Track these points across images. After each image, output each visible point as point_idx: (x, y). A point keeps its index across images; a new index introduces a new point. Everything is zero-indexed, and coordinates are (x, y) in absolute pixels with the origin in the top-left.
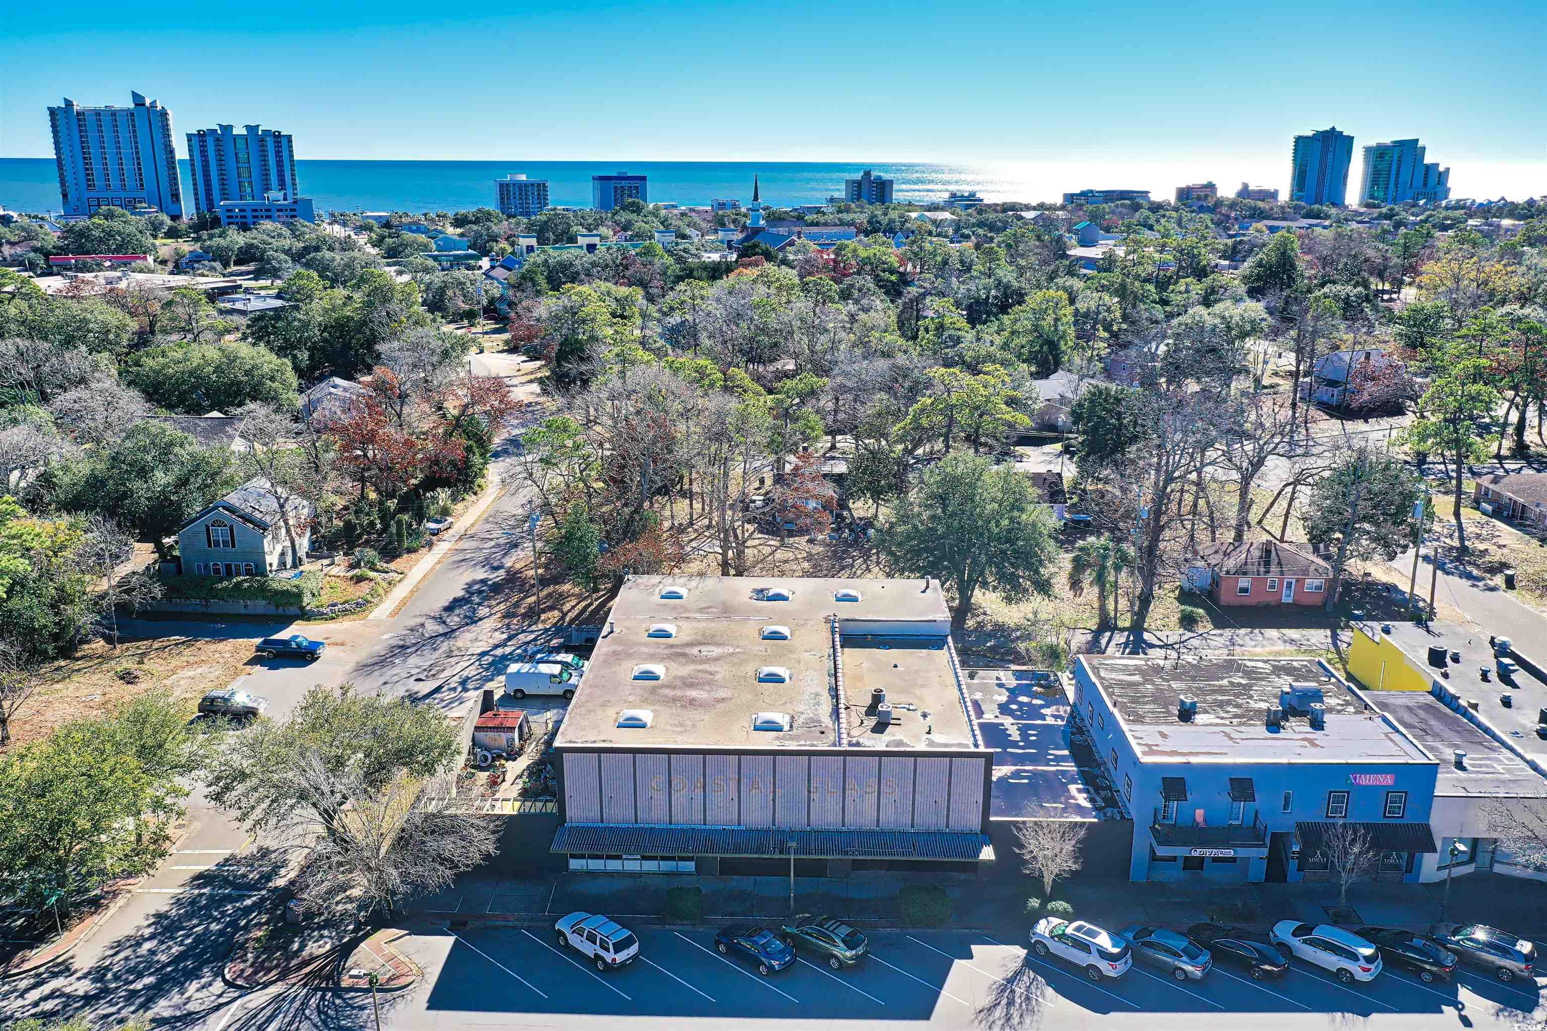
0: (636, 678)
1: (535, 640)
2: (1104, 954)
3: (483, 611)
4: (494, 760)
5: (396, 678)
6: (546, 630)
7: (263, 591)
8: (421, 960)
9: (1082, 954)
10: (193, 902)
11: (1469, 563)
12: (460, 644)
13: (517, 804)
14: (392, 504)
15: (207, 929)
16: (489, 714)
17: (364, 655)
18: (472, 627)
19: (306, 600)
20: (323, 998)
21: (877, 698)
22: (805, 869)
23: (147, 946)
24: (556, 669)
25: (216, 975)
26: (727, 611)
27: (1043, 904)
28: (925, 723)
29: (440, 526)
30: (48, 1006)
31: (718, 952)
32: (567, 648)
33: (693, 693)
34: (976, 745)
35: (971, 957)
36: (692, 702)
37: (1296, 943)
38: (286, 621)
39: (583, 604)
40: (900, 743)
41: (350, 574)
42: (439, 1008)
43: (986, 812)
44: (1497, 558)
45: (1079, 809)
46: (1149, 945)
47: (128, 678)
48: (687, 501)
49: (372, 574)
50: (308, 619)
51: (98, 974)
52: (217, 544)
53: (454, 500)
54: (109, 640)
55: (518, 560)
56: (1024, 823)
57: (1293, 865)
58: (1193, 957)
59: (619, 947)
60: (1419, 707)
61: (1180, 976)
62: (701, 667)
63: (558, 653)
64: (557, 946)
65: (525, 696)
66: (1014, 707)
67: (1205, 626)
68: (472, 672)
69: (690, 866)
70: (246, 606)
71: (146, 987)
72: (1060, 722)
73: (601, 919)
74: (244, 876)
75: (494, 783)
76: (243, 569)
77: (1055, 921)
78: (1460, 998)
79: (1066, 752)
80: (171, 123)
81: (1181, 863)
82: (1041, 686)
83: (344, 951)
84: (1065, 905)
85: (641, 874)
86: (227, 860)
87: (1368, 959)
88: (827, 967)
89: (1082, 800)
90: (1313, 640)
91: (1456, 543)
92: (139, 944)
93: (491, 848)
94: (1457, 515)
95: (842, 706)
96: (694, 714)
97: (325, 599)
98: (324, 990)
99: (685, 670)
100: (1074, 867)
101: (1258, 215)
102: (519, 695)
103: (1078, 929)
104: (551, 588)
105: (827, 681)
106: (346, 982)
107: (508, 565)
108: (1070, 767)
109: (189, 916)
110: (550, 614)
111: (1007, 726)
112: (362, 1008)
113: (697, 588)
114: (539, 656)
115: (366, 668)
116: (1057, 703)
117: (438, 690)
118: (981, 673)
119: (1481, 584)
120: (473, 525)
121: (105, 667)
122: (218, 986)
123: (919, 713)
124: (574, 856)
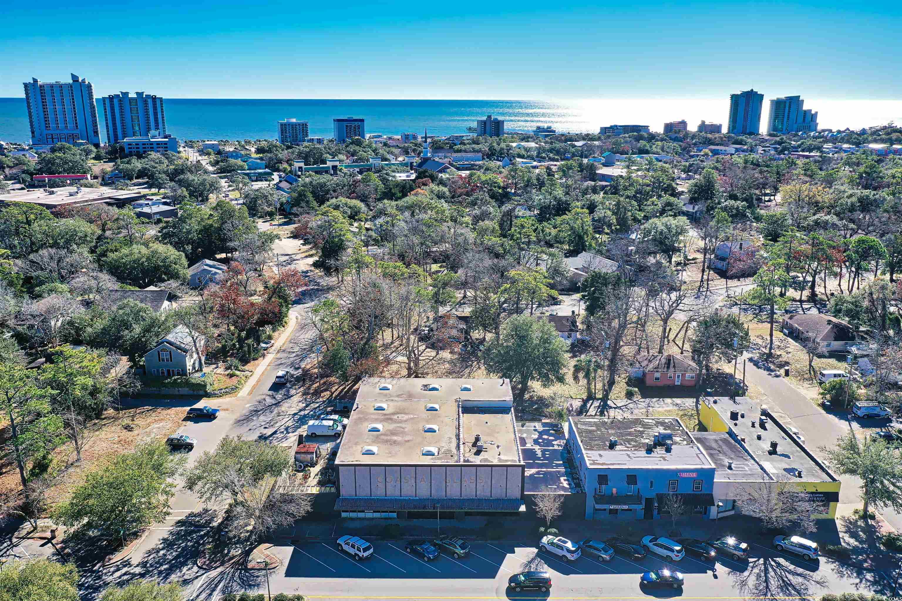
0: (369, 431)
1: (319, 407)
2: (569, 551)
3: (292, 392)
4: (305, 467)
5: (255, 427)
6: (324, 402)
7: (188, 384)
8: (280, 556)
9: (561, 551)
10: (178, 533)
11: (771, 362)
12: (283, 409)
13: (318, 488)
14: (244, 334)
15: (186, 544)
16: (302, 446)
17: (238, 415)
18: (288, 400)
19: (208, 387)
20: (240, 573)
21: (477, 439)
22: (443, 516)
23: (162, 552)
24: (331, 423)
25: (194, 564)
26: (410, 396)
27: (546, 530)
28: (497, 451)
29: (268, 345)
30: (125, 577)
31: (407, 552)
32: (335, 412)
33: (395, 438)
34: (519, 461)
35: (514, 552)
36: (395, 442)
37: (651, 545)
38: (198, 398)
39: (341, 388)
40: (486, 460)
41: (227, 373)
42: (290, 576)
43: (523, 490)
44: (784, 360)
45: (564, 489)
46: (590, 547)
47: (128, 428)
48: (390, 330)
49: (237, 373)
50: (209, 397)
51: (143, 564)
52: (163, 360)
53: (274, 331)
54: (116, 409)
55: (307, 364)
56: (537, 495)
57: (655, 512)
58: (606, 552)
59: (365, 550)
60: (721, 440)
61: (601, 559)
62: (398, 425)
63: (331, 415)
64: (339, 550)
65: (316, 436)
66: (540, 441)
67: (637, 397)
68: (290, 424)
69: (395, 515)
70: (179, 391)
71: (165, 569)
72: (560, 448)
73: (357, 538)
74: (198, 521)
75: (306, 478)
76: (176, 373)
77: (550, 537)
78: (715, 567)
79: (561, 462)
80: (93, 91)
81: (608, 511)
82: (554, 430)
83: (247, 553)
84: (555, 530)
85: (372, 519)
86: (190, 515)
87: (678, 551)
88: (454, 558)
89: (565, 484)
90: (687, 404)
91: (767, 351)
92: (158, 552)
93: (309, 508)
94: (771, 335)
95: (461, 443)
96: (396, 448)
97: (216, 386)
98: (241, 570)
99: (392, 426)
100: (560, 514)
101: (709, 142)
102: (314, 435)
103: (559, 540)
104: (325, 379)
105: (454, 431)
106: (250, 566)
107: (303, 366)
108: (562, 469)
109: (177, 539)
110: (325, 393)
111: (536, 450)
112: (258, 577)
113: (396, 384)
114: (322, 416)
115: (240, 422)
116: (560, 438)
117: (275, 433)
118: (527, 424)
119: (773, 373)
120: (284, 344)
121: (116, 423)
122: (195, 569)
123: (496, 445)
124: (344, 511)
